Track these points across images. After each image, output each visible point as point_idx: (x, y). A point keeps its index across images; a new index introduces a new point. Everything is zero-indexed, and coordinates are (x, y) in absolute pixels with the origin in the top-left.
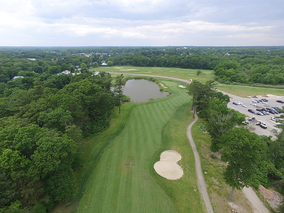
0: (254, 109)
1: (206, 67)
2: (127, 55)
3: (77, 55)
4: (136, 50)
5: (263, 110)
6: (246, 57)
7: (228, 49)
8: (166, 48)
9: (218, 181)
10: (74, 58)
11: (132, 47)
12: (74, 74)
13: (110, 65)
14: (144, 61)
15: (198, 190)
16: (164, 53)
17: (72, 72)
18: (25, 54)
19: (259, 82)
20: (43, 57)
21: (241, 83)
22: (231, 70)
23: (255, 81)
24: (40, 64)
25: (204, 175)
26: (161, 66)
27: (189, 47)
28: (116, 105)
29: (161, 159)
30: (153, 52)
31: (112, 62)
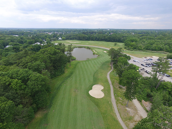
0: (144, 64)
1: (120, 41)
2: (74, 34)
3: (43, 33)
4: (79, 31)
5: (149, 64)
6: (143, 35)
7: (134, 31)
8: (97, 30)
9: (122, 98)
10: (42, 35)
11: (77, 29)
12: (42, 45)
13: (63, 40)
14: (84, 37)
15: (111, 103)
16: (96, 33)
17: (41, 43)
18: (12, 32)
19: (149, 50)
20: (23, 34)
21: (139, 50)
22: (134, 43)
23: (147, 49)
24: (22, 38)
25: (115, 96)
26: (94, 40)
27: (110, 29)
28: (68, 62)
29: (92, 89)
30: (89, 32)
31: (65, 38)
